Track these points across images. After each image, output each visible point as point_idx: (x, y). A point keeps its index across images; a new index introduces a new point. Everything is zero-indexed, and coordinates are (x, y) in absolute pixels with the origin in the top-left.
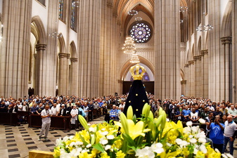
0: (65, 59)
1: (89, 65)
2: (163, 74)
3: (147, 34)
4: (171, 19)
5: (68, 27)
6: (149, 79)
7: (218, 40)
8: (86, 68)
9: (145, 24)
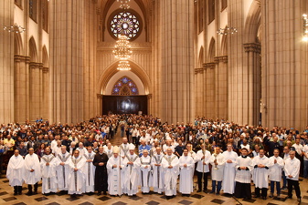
0: (23, 64)
1: (69, 75)
2: (174, 89)
3: (134, 29)
4: (184, 15)
5: (26, 15)
6: (137, 91)
7: (240, 46)
8: (64, 81)
9: (132, 14)
